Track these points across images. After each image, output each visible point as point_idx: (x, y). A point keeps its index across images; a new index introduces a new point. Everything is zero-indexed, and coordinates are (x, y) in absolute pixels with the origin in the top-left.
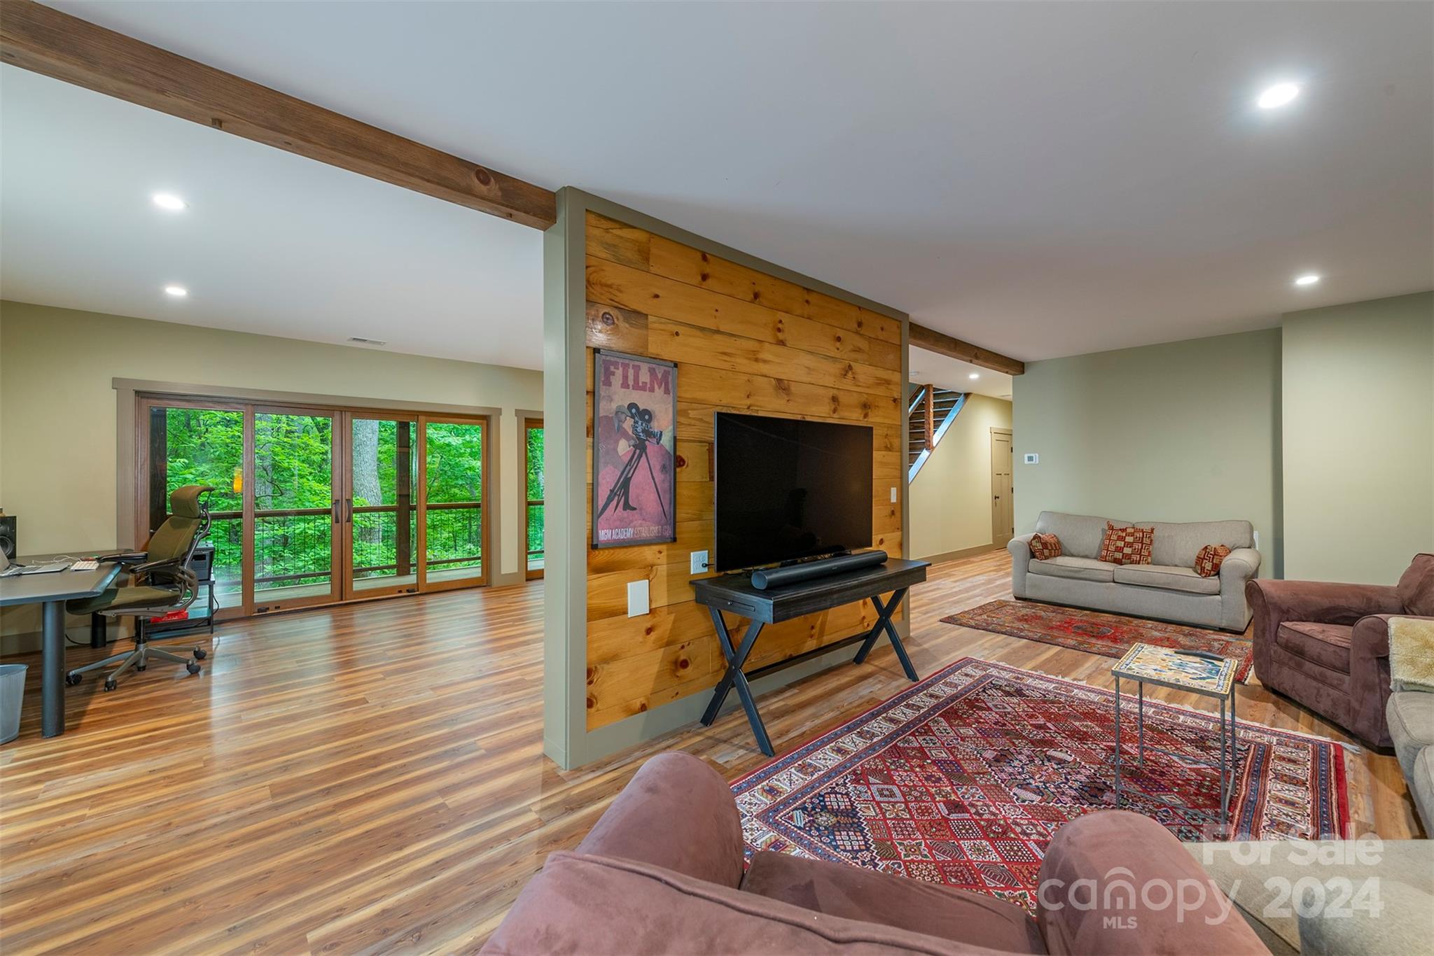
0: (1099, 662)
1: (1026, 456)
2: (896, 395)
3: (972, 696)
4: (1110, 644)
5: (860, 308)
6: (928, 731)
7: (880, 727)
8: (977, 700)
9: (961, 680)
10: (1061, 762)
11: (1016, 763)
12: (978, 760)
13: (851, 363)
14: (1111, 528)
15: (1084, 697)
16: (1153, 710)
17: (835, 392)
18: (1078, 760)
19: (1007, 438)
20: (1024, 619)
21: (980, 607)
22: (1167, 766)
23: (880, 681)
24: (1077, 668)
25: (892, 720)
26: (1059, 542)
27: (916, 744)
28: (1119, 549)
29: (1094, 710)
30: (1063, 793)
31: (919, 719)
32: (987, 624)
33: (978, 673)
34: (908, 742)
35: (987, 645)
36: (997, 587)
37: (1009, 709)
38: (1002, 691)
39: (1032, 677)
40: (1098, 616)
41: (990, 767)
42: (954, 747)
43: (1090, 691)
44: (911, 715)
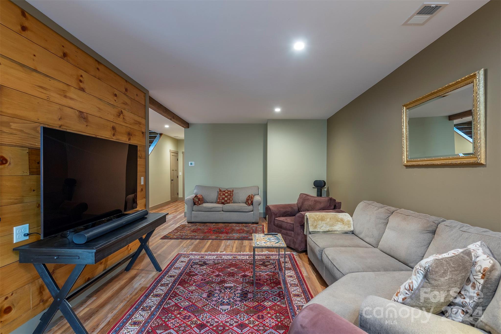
0: (225, 243)
1: (190, 163)
2: (143, 131)
3: (188, 271)
4: (226, 235)
5: (126, 81)
6: (176, 295)
7: (153, 301)
8: (190, 272)
9: (181, 265)
10: (230, 288)
11: (216, 295)
12: (202, 299)
13: (123, 110)
14: (220, 191)
15: (227, 258)
16: (248, 256)
17: (114, 124)
18: (235, 284)
19: (175, 154)
20: (194, 231)
21: (176, 229)
22: (260, 276)
23: (143, 277)
24: (220, 247)
25: (157, 296)
26: (203, 198)
27: (173, 303)
28: (223, 199)
29: (232, 262)
30: (236, 301)
31: (169, 290)
32: (181, 236)
33: (186, 260)
34: (169, 303)
35: (185, 245)
36: (178, 219)
37: (204, 272)
38: (198, 264)
39: (207, 255)
40: (218, 225)
41: (207, 301)
42: (190, 298)
43: (227, 255)
44: (165, 289)
